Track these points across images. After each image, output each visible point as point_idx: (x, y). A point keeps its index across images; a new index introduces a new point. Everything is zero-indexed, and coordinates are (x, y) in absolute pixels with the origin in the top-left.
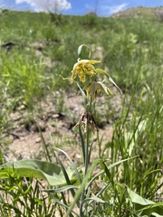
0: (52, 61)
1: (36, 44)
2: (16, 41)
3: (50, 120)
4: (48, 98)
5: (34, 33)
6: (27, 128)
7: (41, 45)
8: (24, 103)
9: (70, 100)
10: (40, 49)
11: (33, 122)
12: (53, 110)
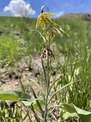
0: (25, 40)
1: (15, 32)
2: (4, 30)
3: (24, 72)
4: (23, 60)
5: (14, 26)
6: (10, 77)
7: (18, 33)
8: (9, 63)
9: (36, 61)
10: (18, 35)
11: (14, 74)
12: (26, 66)
